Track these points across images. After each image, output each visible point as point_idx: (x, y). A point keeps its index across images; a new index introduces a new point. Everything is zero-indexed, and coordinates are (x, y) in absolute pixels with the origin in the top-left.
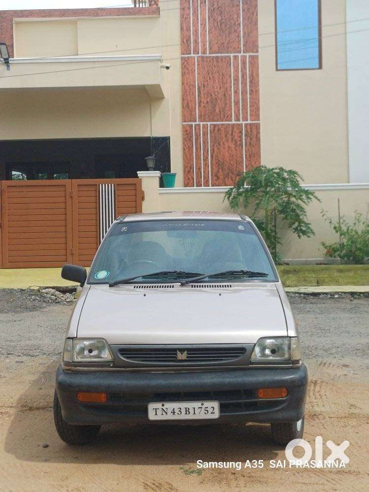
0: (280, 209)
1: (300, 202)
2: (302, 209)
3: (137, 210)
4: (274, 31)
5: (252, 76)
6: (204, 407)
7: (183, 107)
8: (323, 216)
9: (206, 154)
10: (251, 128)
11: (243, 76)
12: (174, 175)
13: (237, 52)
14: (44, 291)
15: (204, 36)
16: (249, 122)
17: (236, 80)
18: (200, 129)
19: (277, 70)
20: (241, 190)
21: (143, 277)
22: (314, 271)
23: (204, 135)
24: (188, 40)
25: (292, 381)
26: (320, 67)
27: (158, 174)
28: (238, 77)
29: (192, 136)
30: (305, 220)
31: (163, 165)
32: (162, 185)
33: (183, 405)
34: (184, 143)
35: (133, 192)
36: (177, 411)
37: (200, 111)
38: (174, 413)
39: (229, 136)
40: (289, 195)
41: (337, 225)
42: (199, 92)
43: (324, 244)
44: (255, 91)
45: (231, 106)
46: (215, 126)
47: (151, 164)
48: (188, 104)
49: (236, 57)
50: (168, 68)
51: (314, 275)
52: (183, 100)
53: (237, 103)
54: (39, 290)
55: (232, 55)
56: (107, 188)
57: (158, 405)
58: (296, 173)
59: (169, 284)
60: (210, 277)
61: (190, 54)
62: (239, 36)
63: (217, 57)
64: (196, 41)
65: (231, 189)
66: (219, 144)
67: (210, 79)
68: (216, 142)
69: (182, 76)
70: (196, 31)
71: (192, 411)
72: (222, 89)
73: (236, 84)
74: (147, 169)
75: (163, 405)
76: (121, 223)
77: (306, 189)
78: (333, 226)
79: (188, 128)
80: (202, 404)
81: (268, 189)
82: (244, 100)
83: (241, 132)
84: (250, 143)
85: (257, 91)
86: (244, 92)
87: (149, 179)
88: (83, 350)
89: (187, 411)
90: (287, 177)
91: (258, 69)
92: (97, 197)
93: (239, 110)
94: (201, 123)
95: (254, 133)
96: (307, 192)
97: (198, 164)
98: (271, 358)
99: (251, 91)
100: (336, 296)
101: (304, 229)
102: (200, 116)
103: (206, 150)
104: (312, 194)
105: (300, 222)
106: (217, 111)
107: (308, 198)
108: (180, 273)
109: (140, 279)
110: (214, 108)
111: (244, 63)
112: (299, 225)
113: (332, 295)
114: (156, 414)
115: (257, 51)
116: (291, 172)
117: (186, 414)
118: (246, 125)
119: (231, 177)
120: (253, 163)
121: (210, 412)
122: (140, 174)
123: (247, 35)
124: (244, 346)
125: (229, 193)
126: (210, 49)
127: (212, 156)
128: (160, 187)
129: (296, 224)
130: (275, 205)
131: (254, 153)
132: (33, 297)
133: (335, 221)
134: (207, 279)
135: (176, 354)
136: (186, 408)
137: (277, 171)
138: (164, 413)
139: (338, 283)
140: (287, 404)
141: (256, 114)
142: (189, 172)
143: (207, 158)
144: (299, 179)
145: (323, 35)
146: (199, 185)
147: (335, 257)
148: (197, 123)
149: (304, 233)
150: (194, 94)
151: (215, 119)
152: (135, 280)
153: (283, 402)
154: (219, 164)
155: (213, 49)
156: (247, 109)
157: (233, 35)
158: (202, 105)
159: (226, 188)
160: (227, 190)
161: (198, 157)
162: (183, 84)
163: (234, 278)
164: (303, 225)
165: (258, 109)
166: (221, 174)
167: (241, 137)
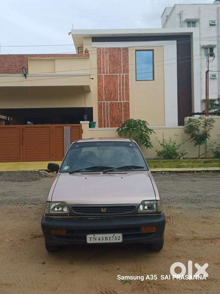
0: (139, 136)
1: (147, 134)
2: (148, 137)
3: (80, 138)
4: (135, 64)
5: (126, 83)
6: (114, 236)
7: (98, 95)
8: (156, 139)
9: (107, 114)
10: (126, 104)
11: (122, 83)
12: (95, 123)
13: (120, 73)
14: (40, 171)
15: (107, 66)
16: (125, 101)
17: (120, 84)
18: (105, 104)
19: (136, 80)
20: (123, 129)
21: (86, 169)
22: (153, 162)
23: (107, 107)
24: (100, 68)
25: (159, 223)
26: (154, 80)
27: (88, 122)
28: (120, 83)
29: (102, 107)
30: (150, 141)
31: (90, 118)
32: (90, 127)
33: (104, 236)
34: (98, 110)
35: (78, 130)
36: (101, 238)
37: (105, 97)
38: (100, 240)
39: (117, 107)
40: (143, 131)
41: (162, 144)
42: (105, 89)
43: (156, 151)
44: (127, 89)
45: (118, 95)
46: (111, 103)
47: (85, 118)
48: (100, 94)
49: (120, 75)
50: (92, 79)
51: (153, 164)
52: (98, 92)
53: (120, 94)
54: (38, 171)
55: (118, 74)
56: (67, 128)
57: (92, 236)
58: (146, 122)
59: (98, 173)
60: (117, 169)
61: (101, 74)
62: (121, 67)
63: (112, 75)
64: (104, 69)
65: (119, 128)
66: (113, 110)
67: (109, 84)
68: (112, 109)
69: (98, 82)
70: (104, 64)
71: (108, 239)
72: (114, 88)
73: (120, 86)
74: (84, 120)
75: (94, 236)
76: (76, 143)
77: (150, 128)
78: (160, 144)
79: (100, 104)
80: (114, 235)
81: (134, 129)
82: (123, 92)
83: (122, 105)
84: (125, 110)
85: (128, 89)
86: (123, 89)
87: (85, 124)
88: (54, 208)
89: (106, 238)
90: (142, 123)
91: (129, 80)
92: (63, 132)
93: (121, 97)
94: (106, 102)
95: (127, 106)
96: (150, 130)
97: (104, 118)
98: (148, 211)
99: (126, 89)
100: (163, 173)
101: (149, 145)
102: (105, 99)
103: (107, 113)
104: (152, 130)
105: (147, 142)
106: (112, 97)
107: (151, 132)
108: (103, 167)
109: (84, 170)
110: (111, 95)
111: (123, 78)
112: (147, 143)
113: (161, 172)
114: (91, 240)
115: (128, 73)
116: (144, 122)
117: (106, 240)
118: (124, 103)
119: (118, 124)
120: (127, 118)
121: (118, 239)
122: (81, 122)
123: (124, 66)
124: (134, 205)
125: (118, 130)
126: (109, 72)
127: (110, 115)
128: (89, 128)
129: (146, 143)
130: (138, 135)
131: (127, 114)
132: (36, 174)
133: (161, 142)
134: (116, 170)
135: (101, 209)
136: (106, 237)
137: (138, 121)
138: (94, 240)
139: (163, 167)
140: (156, 234)
141: (128, 99)
142: (101, 121)
143: (108, 116)
144: (147, 124)
145: (155, 66)
146: (105, 127)
147: (161, 156)
148: (104, 102)
149: (148, 146)
150: (103, 90)
151: (112, 100)
152: (82, 171)
153: (154, 233)
154: (113, 118)
155: (111, 72)
156: (124, 96)
157: (119, 67)
158: (106, 94)
159: (117, 128)
160: (117, 129)
161: (104, 116)
162: (98, 86)
163: (129, 169)
164: (148, 143)
165: (129, 96)
166: (113, 122)
167: (122, 107)
